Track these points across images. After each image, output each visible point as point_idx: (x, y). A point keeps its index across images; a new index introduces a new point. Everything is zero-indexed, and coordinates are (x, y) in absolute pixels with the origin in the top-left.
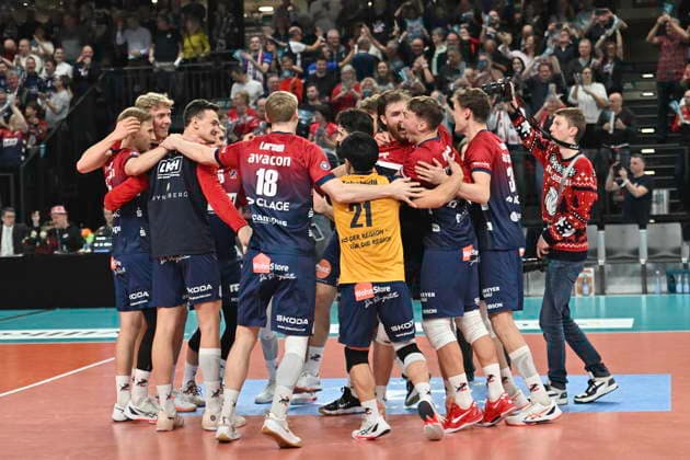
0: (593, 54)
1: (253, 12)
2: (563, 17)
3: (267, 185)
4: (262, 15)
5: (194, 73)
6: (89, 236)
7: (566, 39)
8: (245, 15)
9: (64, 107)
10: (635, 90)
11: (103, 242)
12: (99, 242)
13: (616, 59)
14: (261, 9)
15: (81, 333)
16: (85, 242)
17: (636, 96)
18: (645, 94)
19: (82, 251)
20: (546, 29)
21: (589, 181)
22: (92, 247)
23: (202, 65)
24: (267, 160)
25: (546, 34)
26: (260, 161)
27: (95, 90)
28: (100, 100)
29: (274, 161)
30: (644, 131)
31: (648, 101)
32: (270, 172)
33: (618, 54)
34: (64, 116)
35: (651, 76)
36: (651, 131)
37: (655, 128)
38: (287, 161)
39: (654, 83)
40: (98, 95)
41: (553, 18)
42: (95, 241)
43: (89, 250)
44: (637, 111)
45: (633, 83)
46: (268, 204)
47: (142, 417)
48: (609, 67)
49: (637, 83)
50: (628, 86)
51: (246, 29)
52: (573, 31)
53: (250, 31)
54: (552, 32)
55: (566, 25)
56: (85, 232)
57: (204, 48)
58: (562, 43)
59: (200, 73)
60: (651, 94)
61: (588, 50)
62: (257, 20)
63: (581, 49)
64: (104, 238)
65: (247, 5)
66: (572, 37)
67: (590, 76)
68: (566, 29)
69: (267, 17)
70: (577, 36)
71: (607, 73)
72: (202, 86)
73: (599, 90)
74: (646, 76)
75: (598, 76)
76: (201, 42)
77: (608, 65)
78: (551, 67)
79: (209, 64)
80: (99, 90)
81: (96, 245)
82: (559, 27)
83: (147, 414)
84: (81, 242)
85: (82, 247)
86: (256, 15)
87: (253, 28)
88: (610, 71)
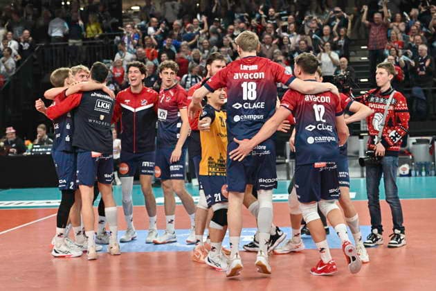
0: (332, 35)
1: (127, 10)
2: (313, 12)
3: (250, 93)
4: (133, 12)
5: (92, 46)
6: (29, 144)
7: (315, 25)
8: (123, 12)
9: (13, 68)
10: (356, 56)
11: (38, 148)
12: (36, 148)
13: (346, 37)
14: (133, 8)
15: (25, 203)
16: (27, 148)
17: (357, 59)
18: (363, 58)
19: (25, 154)
20: (303, 19)
21: (405, 106)
22: (31, 152)
23: (98, 41)
24: (247, 76)
25: (303, 22)
26: (243, 77)
27: (32, 57)
28: (36, 63)
29: (252, 76)
30: (362, 80)
31: (364, 62)
32: (250, 84)
33: (348, 35)
34: (14, 73)
35: (366, 47)
36: (366, 80)
37: (368, 79)
38: (261, 75)
39: (367, 52)
40: (35, 60)
41: (308, 12)
42: (33, 148)
43: (29, 153)
44: (356, 69)
45: (355, 51)
46: (252, 106)
47: (61, 254)
48: (342, 42)
49: (358, 52)
50: (352, 53)
51: (124, 20)
52: (320, 21)
53: (126, 21)
54: (307, 21)
55: (315, 17)
56: (27, 142)
57: (98, 32)
58: (313, 28)
59: (96, 46)
60: (366, 58)
61: (329, 32)
62: (130, 15)
63: (324, 32)
64: (38, 146)
65: (125, 5)
66: (319, 24)
67: (329, 47)
68: (315, 20)
69: (136, 13)
70: (322, 24)
71: (341, 46)
72: (97, 54)
73: (335, 55)
74: (363, 47)
75: (334, 47)
76: (97, 28)
77: (341, 41)
78: (306, 42)
79: (102, 41)
80: (35, 56)
81: (34, 150)
82: (311, 18)
83: (63, 253)
84: (24, 149)
85: (25, 151)
86: (129, 11)
87: (128, 19)
88: (343, 44)
